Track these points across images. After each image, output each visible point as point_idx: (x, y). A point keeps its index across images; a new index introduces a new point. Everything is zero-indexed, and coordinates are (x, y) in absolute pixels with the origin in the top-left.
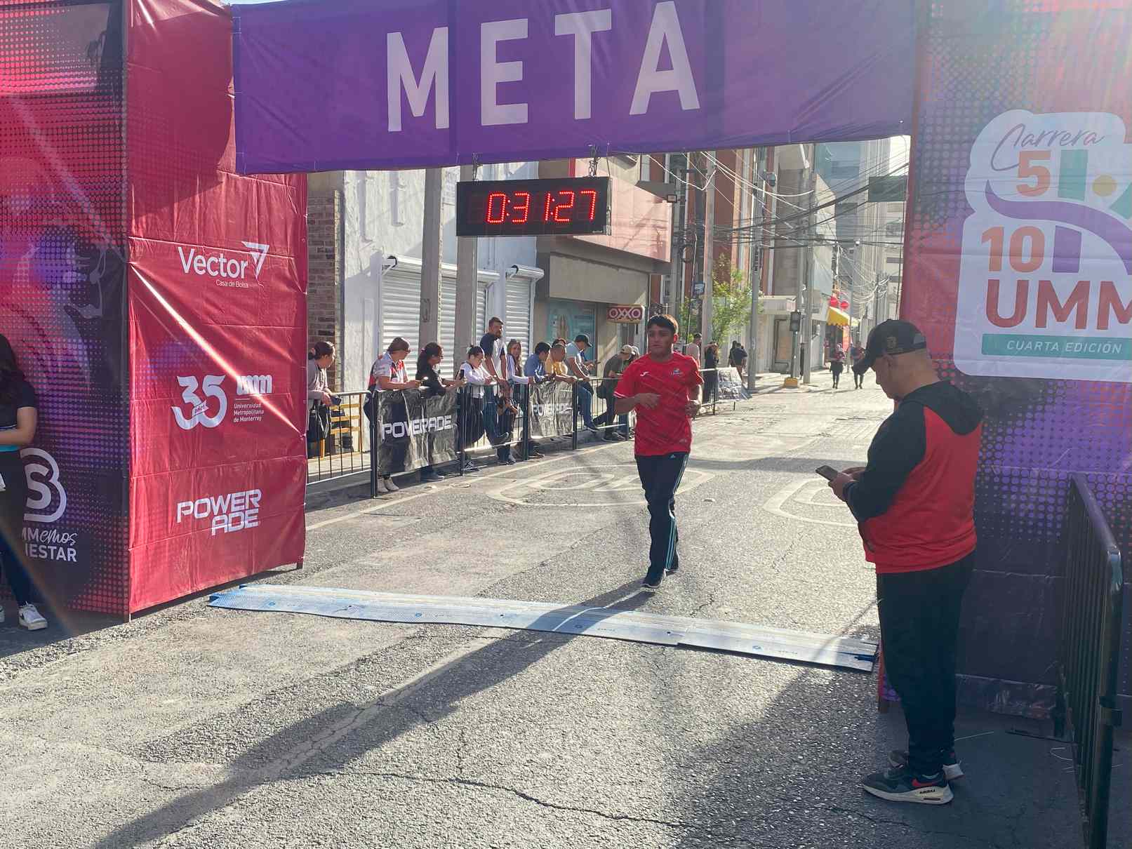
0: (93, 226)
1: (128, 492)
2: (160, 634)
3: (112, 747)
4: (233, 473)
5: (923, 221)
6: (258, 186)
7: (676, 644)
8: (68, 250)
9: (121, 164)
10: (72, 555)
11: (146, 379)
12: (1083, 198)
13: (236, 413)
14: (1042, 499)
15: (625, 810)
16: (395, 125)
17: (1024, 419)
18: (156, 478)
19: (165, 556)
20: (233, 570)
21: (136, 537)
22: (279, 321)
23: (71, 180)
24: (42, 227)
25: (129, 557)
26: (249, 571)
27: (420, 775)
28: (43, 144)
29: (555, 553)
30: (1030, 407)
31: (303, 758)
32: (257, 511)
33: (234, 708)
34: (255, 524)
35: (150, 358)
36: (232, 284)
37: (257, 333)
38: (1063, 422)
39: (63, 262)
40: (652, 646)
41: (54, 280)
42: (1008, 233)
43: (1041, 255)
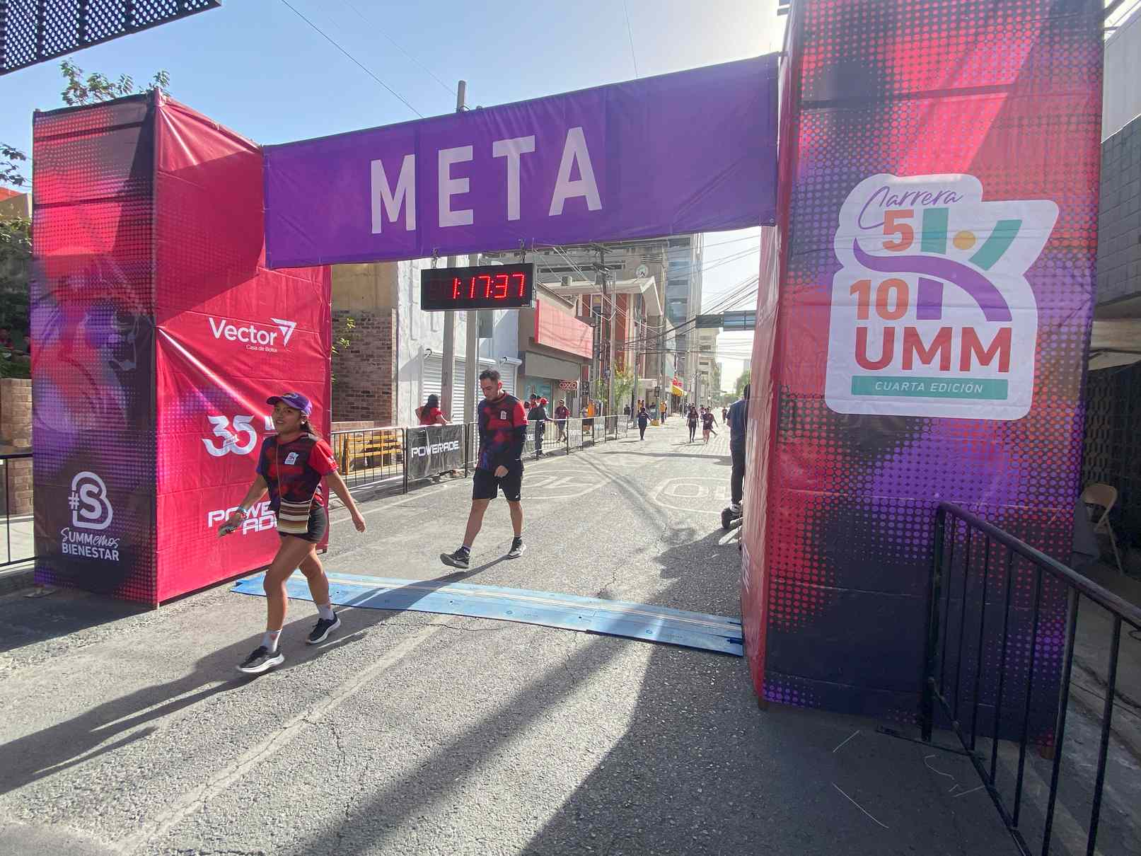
0: (129, 298)
5: (796, 277)
7: (586, 630)
8: (112, 317)
9: (151, 249)
12: (944, 253)
14: (909, 526)
16: (377, 229)
17: (892, 453)
18: (186, 494)
20: (263, 558)
24: (93, 299)
25: (157, 557)
35: (181, 401)
36: (262, 349)
37: (285, 385)
38: (928, 456)
39: (108, 327)
40: (567, 632)
41: (102, 341)
42: (875, 284)
43: (907, 305)
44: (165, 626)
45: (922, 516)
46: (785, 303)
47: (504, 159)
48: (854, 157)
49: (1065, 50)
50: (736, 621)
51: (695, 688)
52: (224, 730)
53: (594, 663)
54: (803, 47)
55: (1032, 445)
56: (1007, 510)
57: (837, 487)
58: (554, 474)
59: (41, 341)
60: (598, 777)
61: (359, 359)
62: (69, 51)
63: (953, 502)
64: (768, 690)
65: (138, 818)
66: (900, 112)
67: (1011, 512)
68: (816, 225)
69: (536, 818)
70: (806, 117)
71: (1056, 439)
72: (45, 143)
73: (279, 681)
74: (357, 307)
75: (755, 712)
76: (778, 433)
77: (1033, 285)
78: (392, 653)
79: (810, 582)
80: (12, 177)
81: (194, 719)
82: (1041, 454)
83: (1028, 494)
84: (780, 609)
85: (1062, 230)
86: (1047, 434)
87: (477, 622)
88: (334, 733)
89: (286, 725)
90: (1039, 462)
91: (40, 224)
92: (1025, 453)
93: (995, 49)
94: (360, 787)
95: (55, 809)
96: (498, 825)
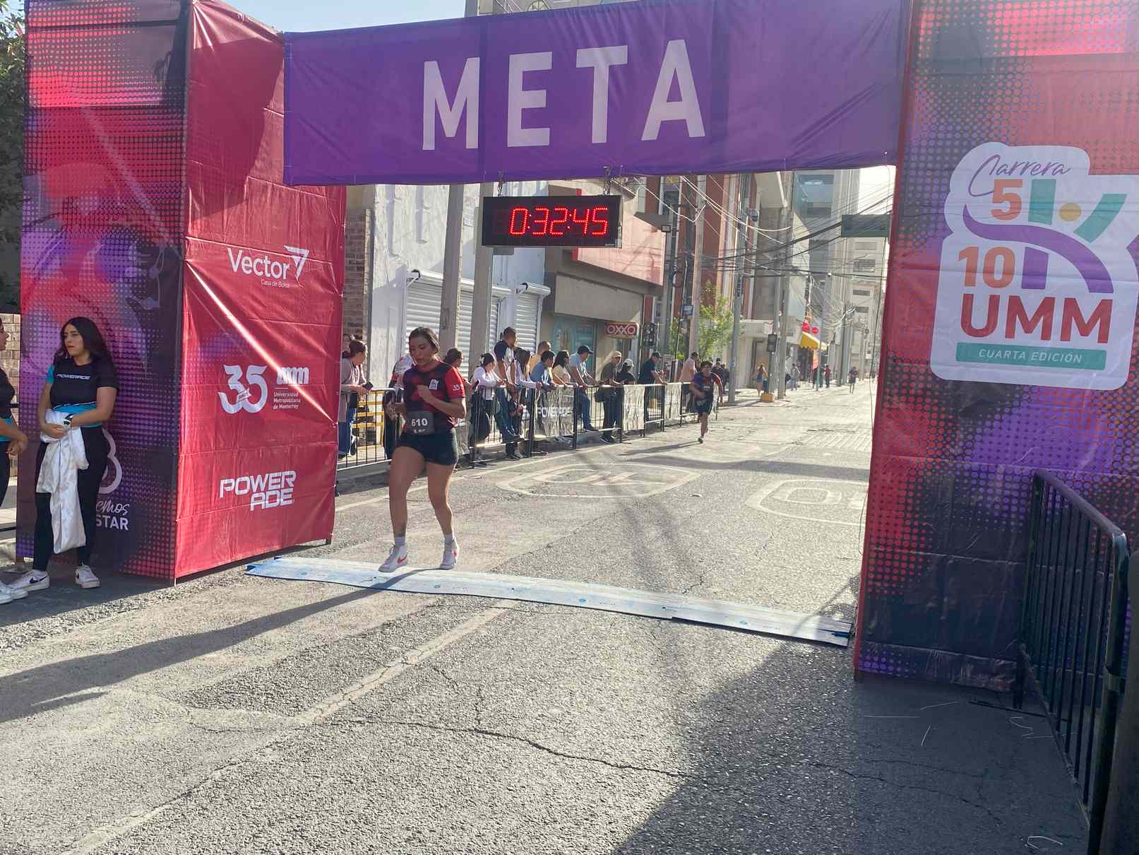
0: (154, 226)
1: (178, 468)
2: (203, 597)
3: (160, 694)
4: (272, 454)
5: (906, 239)
6: (301, 196)
7: (671, 618)
8: (131, 247)
9: (180, 170)
10: (124, 523)
11: (196, 367)
12: (1051, 224)
13: (275, 400)
14: (1007, 492)
15: (629, 761)
16: (429, 144)
17: (992, 420)
18: (202, 455)
19: (207, 529)
20: (268, 543)
21: (183, 509)
22: (316, 319)
23: (134, 184)
24: (109, 226)
25: (176, 526)
26: (282, 544)
27: (442, 725)
28: (111, 150)
29: (558, 536)
30: (999, 409)
31: (335, 708)
32: (291, 490)
33: (271, 663)
34: (290, 502)
35: (201, 347)
36: (275, 284)
37: (296, 329)
38: (1027, 423)
39: (125, 258)
41: (117, 275)
42: (983, 252)
43: (1012, 273)
46: (895, 265)
47: (589, 72)
48: (967, 124)
54: (923, 5)
55: (1128, 415)
56: (1102, 479)
57: (939, 453)
59: (37, 271)
63: (1049, 471)
64: (865, 660)
66: (1014, 80)
67: (1105, 480)
68: (927, 189)
70: (921, 79)
72: (44, 35)
76: (883, 397)
77: (1135, 258)
79: (910, 548)
83: (1122, 462)
84: (880, 577)
89: (388, 665)
92: (1121, 423)
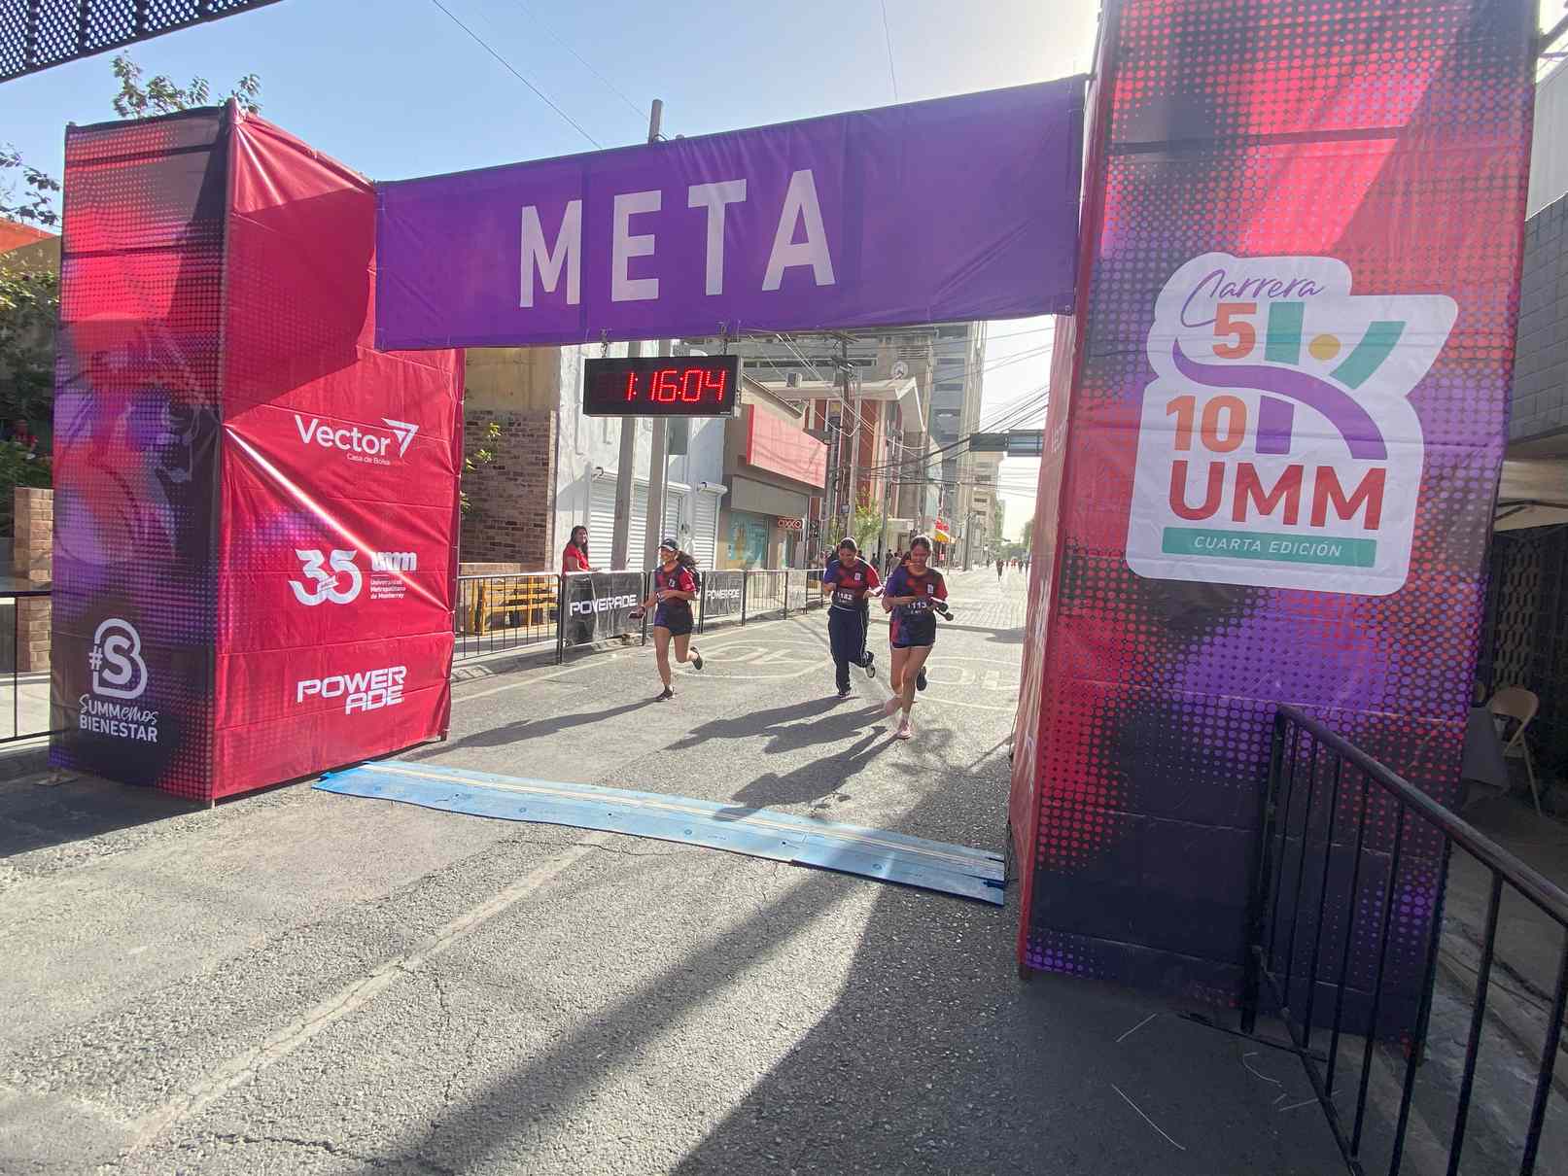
0: (187, 384)
1: (215, 670)
5: (1093, 388)
7: (790, 860)
8: (163, 410)
9: (218, 318)
12: (1296, 363)
13: (373, 589)
14: (1233, 734)
16: (527, 301)
17: (1213, 634)
23: (168, 336)
24: (139, 384)
30: (1221, 620)
32: (400, 687)
34: (400, 701)
36: (369, 460)
37: (401, 511)
38: (1262, 639)
39: (158, 422)
40: (764, 862)
41: (148, 441)
42: (1201, 403)
43: (1242, 432)
44: (220, 831)
45: (1252, 721)
46: (1077, 423)
47: (702, 213)
48: (1179, 228)
49: (1476, 89)
50: (998, 857)
51: (934, 946)
52: (289, 975)
53: (799, 906)
54: (1117, 69)
55: (1406, 631)
56: (1368, 718)
57: (1138, 678)
58: (762, 646)
59: (68, 439)
60: (792, 1063)
61: (504, 477)
62: (122, 43)
63: (1295, 706)
64: (1033, 952)
65: (165, 1088)
66: (1244, 168)
67: (1372, 720)
68: (1124, 317)
69: (702, 1113)
70: (1116, 167)
71: (1442, 623)
72: (81, 169)
73: (368, 913)
74: (504, 406)
75: (1015, 980)
76: (1060, 602)
77: (1420, 411)
78: (524, 880)
79: (1096, 804)
80: (42, 214)
81: (250, 960)
82: (1418, 643)
83: (1398, 696)
84: (1054, 842)
85: (1461, 337)
86: (1428, 616)
87: (643, 845)
88: (438, 986)
89: (374, 972)
90: (1417, 654)
91: (70, 279)
92: (1397, 641)
93: (1378, 84)
94: (467, 1060)
95: (56, 1072)
96: (650, 1120)
